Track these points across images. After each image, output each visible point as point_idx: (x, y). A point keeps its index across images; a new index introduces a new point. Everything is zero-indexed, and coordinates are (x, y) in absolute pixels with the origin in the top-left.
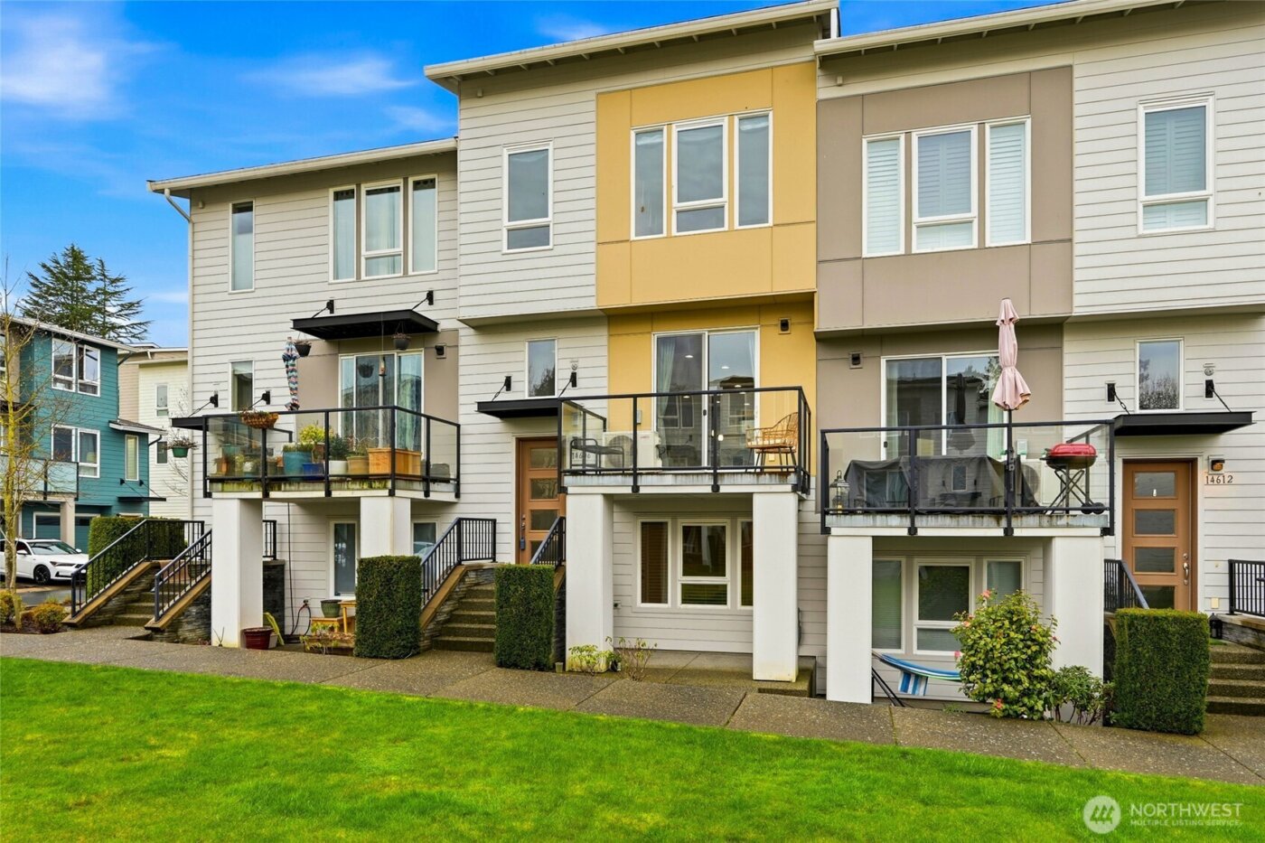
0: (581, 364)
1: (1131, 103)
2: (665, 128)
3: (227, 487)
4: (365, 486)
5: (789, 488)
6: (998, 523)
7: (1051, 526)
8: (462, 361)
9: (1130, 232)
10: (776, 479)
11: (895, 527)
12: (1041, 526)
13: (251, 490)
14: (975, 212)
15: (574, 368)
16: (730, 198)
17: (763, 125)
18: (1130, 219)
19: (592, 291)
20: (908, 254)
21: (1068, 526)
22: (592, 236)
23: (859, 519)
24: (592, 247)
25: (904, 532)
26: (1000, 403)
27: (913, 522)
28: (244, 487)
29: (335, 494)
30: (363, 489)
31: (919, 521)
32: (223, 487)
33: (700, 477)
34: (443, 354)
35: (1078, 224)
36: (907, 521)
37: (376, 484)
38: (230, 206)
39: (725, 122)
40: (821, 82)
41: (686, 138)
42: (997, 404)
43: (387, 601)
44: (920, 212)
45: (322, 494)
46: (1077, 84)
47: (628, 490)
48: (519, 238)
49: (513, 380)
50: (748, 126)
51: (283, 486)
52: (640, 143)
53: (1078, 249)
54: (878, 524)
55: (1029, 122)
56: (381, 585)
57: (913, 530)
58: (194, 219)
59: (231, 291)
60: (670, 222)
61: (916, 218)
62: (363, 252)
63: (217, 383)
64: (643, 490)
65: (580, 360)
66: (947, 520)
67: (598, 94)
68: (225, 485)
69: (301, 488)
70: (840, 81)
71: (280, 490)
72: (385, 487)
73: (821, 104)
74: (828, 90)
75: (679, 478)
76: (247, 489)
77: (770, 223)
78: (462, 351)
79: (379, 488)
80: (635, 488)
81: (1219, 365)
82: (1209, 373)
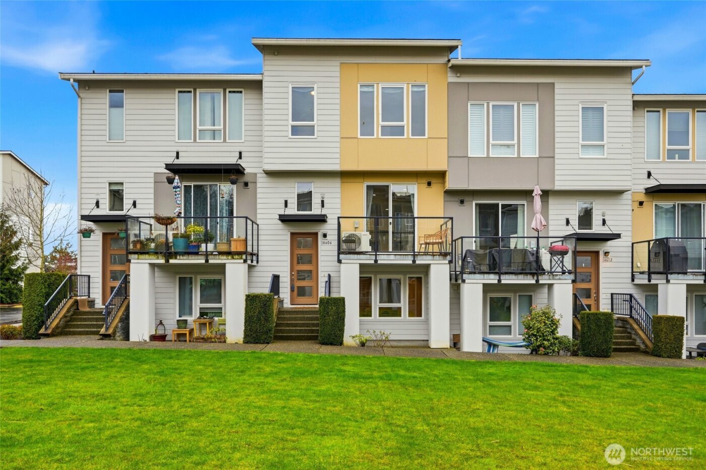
0: (326, 196)
1: (576, 102)
2: (375, 85)
3: (141, 257)
4: (230, 257)
5: (447, 262)
6: (533, 278)
7: (553, 279)
8: (259, 190)
9: (576, 156)
10: (441, 257)
11: (492, 279)
12: (550, 279)
13: (158, 258)
14: (516, 141)
15: (323, 198)
16: (407, 122)
17: (422, 89)
18: (575, 151)
19: (338, 161)
20: (488, 157)
21: (560, 279)
22: (338, 134)
23: (477, 276)
24: (338, 139)
25: (496, 282)
26: (535, 228)
27: (500, 277)
28: (151, 257)
29: (211, 261)
30: (228, 259)
31: (503, 277)
32: (138, 257)
33: (407, 256)
34: (248, 186)
35: (557, 151)
36: (497, 277)
37: (236, 257)
38: (108, 90)
39: (405, 86)
40: (450, 74)
41: (386, 91)
42: (533, 229)
43: (264, 315)
44: (493, 138)
45: (203, 261)
46: (556, 91)
48: (296, 131)
49: (288, 202)
50: (415, 89)
51: (178, 257)
52: (362, 90)
53: (557, 161)
54: (485, 278)
55: (537, 105)
56: (261, 308)
57: (499, 281)
58: (81, 95)
59: (108, 141)
60: (377, 131)
61: (491, 142)
62: (198, 127)
63: (98, 194)
64: (379, 262)
65: (326, 194)
66: (513, 277)
67: (341, 63)
68: (140, 256)
69: (190, 258)
70: (458, 75)
71: (176, 258)
72: (241, 258)
73: (449, 84)
74: (452, 78)
75: (397, 256)
76: (155, 258)
77: (426, 137)
78: (259, 185)
79: (238, 259)
80: (376, 261)
81: (607, 213)
82: (604, 216)
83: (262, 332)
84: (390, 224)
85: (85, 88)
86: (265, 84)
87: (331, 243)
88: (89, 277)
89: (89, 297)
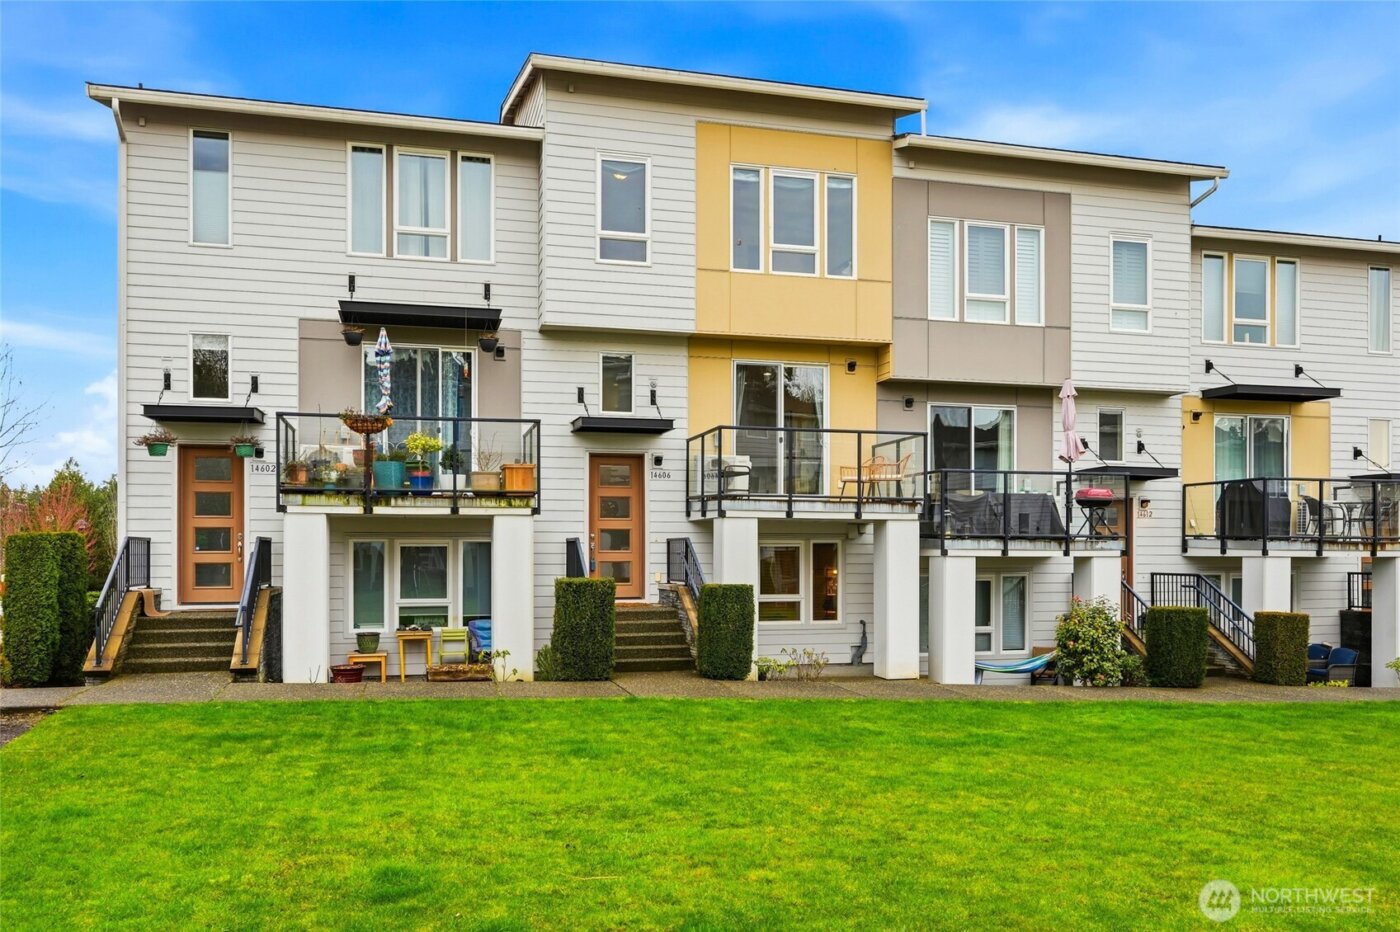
0: (660, 382)
1: (1104, 232)
2: (762, 172)
3: (310, 499)
4: (503, 504)
5: (916, 517)
6: (1060, 545)
7: (1092, 550)
8: (525, 365)
9: (1104, 329)
10: (906, 508)
11: (992, 549)
12: (1086, 550)
13: (348, 504)
14: (1007, 295)
15: (653, 385)
16: (819, 246)
17: (845, 186)
18: (1104, 319)
19: (691, 314)
20: (962, 322)
21: (1102, 549)
22: (692, 261)
23: (968, 543)
24: (692, 272)
25: (998, 554)
26: (1066, 457)
27: (1006, 546)
28: (334, 501)
29: (463, 511)
30: (500, 507)
31: (1011, 545)
32: (304, 500)
34: (503, 355)
35: (1074, 317)
36: (1001, 545)
37: (517, 502)
38: (191, 131)
39: (817, 178)
40: (896, 161)
41: (783, 184)
42: (1061, 457)
44: (969, 288)
45: (447, 511)
46: (1074, 209)
47: (783, 515)
48: (609, 249)
49: (585, 391)
50: (834, 185)
51: (393, 502)
52: (738, 178)
53: (1074, 336)
54: (982, 547)
55: (1043, 232)
56: (595, 607)
57: (1005, 552)
58: (129, 136)
59: (191, 242)
60: (765, 258)
61: (967, 294)
62: (397, 227)
63: (167, 359)
64: (796, 516)
65: (659, 378)
66: (1027, 544)
67: (700, 122)
68: (307, 497)
69: (419, 504)
70: (912, 165)
71: (388, 504)
72: (527, 506)
73: (895, 179)
74: (900, 170)
76: (341, 503)
77: (855, 276)
78: (525, 354)
79: (520, 507)
80: (789, 513)
81: (1145, 430)
82: (1139, 436)
83: (597, 658)
84: (781, 441)
85: (137, 121)
86: (546, 150)
87: (669, 476)
88: (148, 542)
89: (148, 587)
